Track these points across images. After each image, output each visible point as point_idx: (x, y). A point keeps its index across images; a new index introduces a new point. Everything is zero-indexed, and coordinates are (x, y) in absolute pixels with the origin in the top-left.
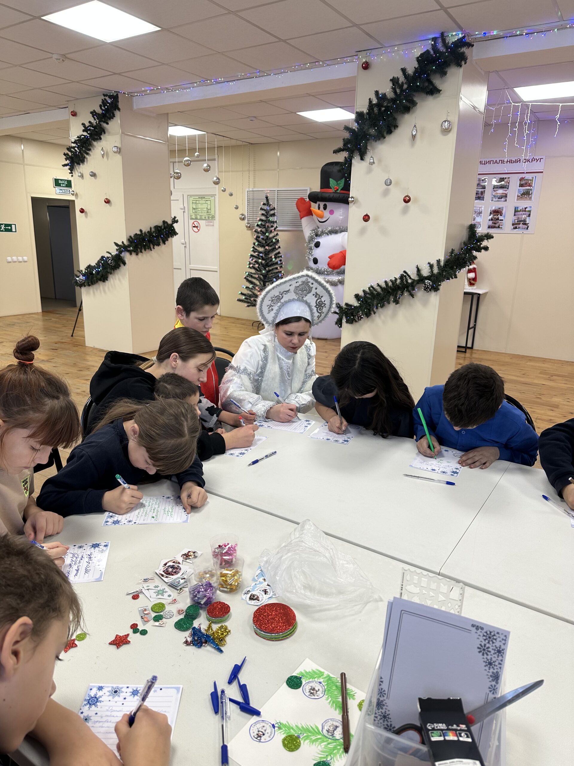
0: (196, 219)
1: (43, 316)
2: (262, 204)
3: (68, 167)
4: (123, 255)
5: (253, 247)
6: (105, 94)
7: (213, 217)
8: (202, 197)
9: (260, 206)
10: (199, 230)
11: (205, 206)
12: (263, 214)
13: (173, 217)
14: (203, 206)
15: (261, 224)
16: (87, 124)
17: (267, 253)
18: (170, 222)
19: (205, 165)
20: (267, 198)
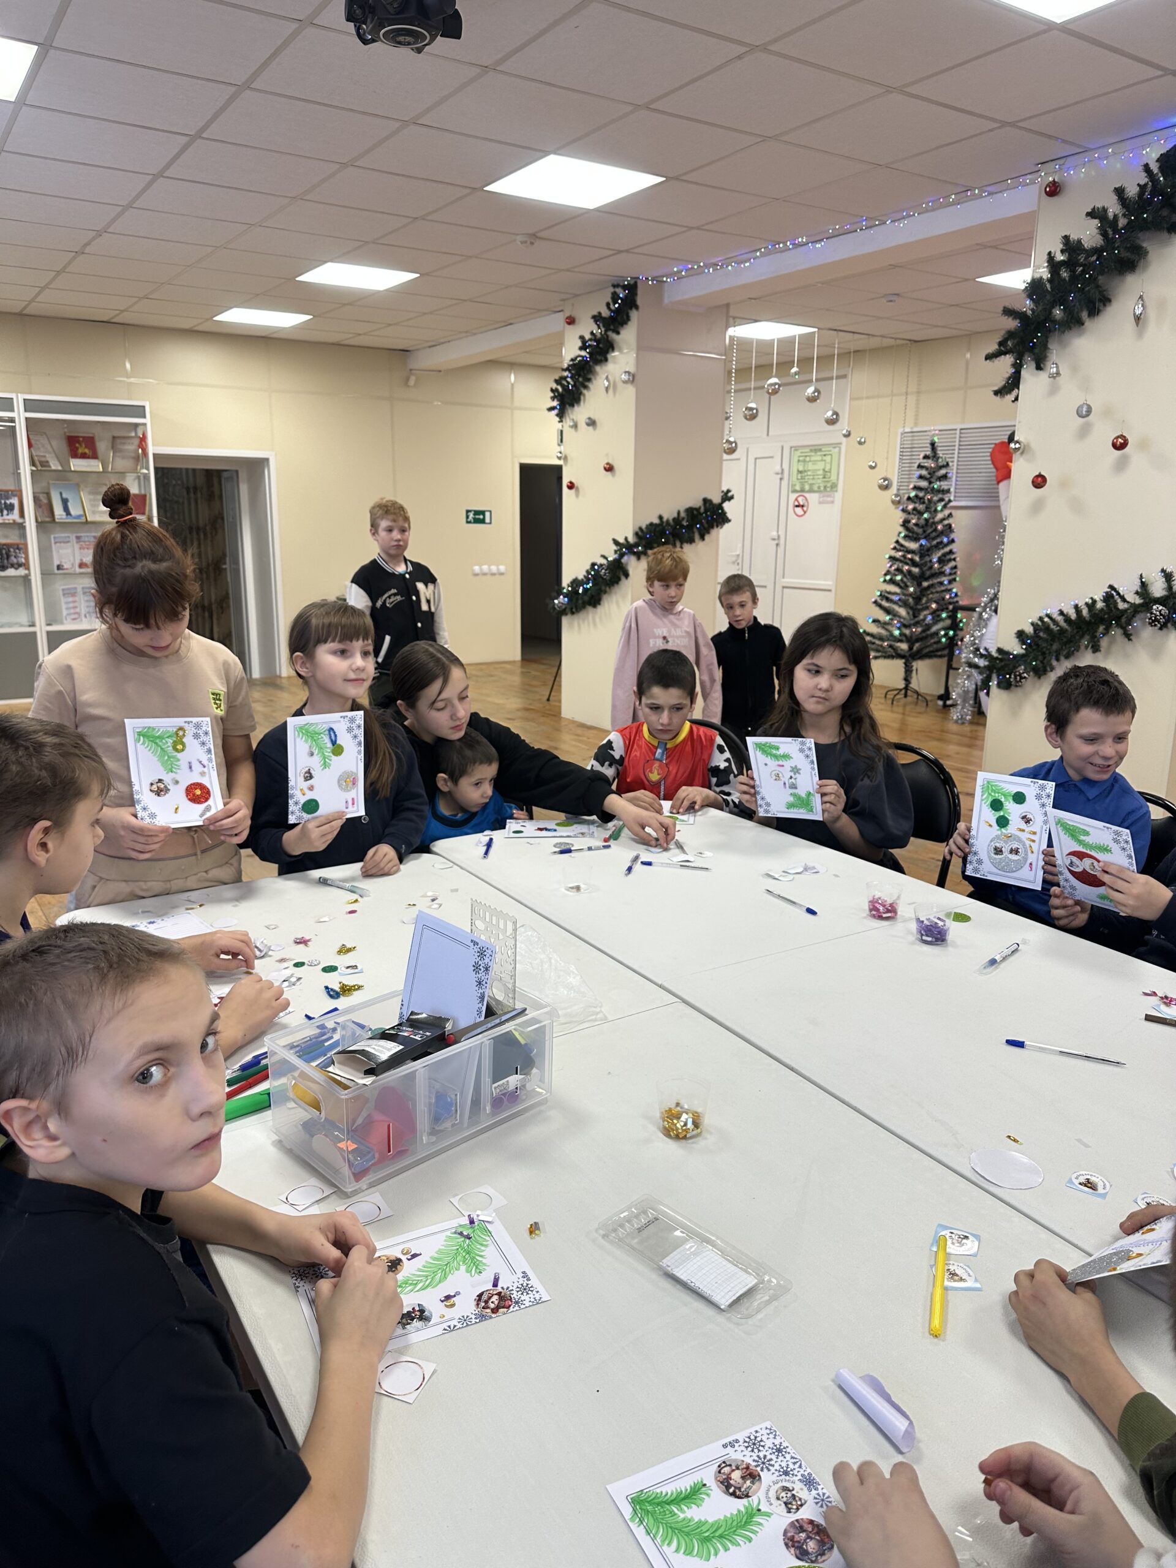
0: (802, 490)
1: (522, 666)
2: (921, 456)
3: (556, 412)
4: (625, 560)
5: (897, 542)
6: (615, 283)
7: (834, 486)
8: (816, 449)
9: (918, 462)
10: (805, 512)
11: (821, 465)
12: (921, 477)
13: (725, 489)
14: (816, 466)
15: (916, 496)
16: (587, 336)
17: (924, 552)
18: (716, 500)
19: (811, 390)
20: (933, 444)
